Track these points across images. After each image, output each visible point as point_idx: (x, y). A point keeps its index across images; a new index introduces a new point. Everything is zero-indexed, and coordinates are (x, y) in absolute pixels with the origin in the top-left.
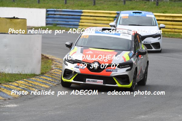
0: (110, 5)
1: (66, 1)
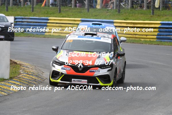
0: (75, 12)
1: (33, 9)
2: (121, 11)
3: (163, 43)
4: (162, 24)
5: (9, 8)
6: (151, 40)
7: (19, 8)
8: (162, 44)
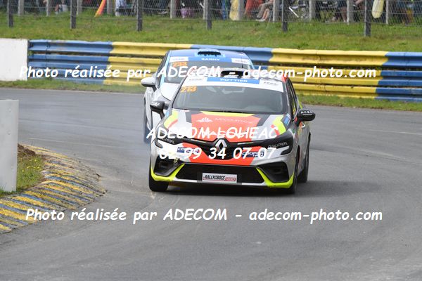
1: (75, 21)
2: (290, 26)
3: (392, 104)
4: (391, 58)
5: (15, 18)
6: (364, 97)
7: (40, 19)
8: (391, 108)
